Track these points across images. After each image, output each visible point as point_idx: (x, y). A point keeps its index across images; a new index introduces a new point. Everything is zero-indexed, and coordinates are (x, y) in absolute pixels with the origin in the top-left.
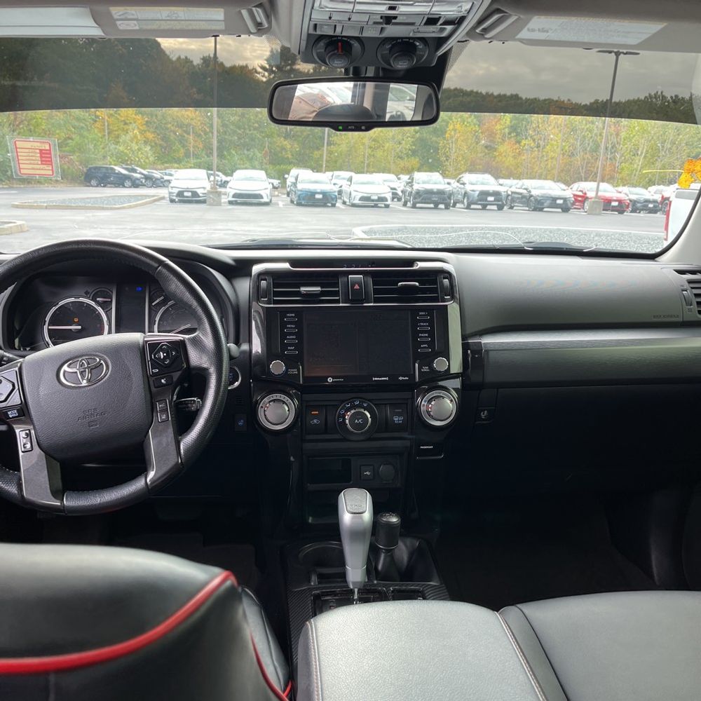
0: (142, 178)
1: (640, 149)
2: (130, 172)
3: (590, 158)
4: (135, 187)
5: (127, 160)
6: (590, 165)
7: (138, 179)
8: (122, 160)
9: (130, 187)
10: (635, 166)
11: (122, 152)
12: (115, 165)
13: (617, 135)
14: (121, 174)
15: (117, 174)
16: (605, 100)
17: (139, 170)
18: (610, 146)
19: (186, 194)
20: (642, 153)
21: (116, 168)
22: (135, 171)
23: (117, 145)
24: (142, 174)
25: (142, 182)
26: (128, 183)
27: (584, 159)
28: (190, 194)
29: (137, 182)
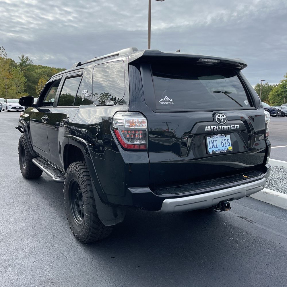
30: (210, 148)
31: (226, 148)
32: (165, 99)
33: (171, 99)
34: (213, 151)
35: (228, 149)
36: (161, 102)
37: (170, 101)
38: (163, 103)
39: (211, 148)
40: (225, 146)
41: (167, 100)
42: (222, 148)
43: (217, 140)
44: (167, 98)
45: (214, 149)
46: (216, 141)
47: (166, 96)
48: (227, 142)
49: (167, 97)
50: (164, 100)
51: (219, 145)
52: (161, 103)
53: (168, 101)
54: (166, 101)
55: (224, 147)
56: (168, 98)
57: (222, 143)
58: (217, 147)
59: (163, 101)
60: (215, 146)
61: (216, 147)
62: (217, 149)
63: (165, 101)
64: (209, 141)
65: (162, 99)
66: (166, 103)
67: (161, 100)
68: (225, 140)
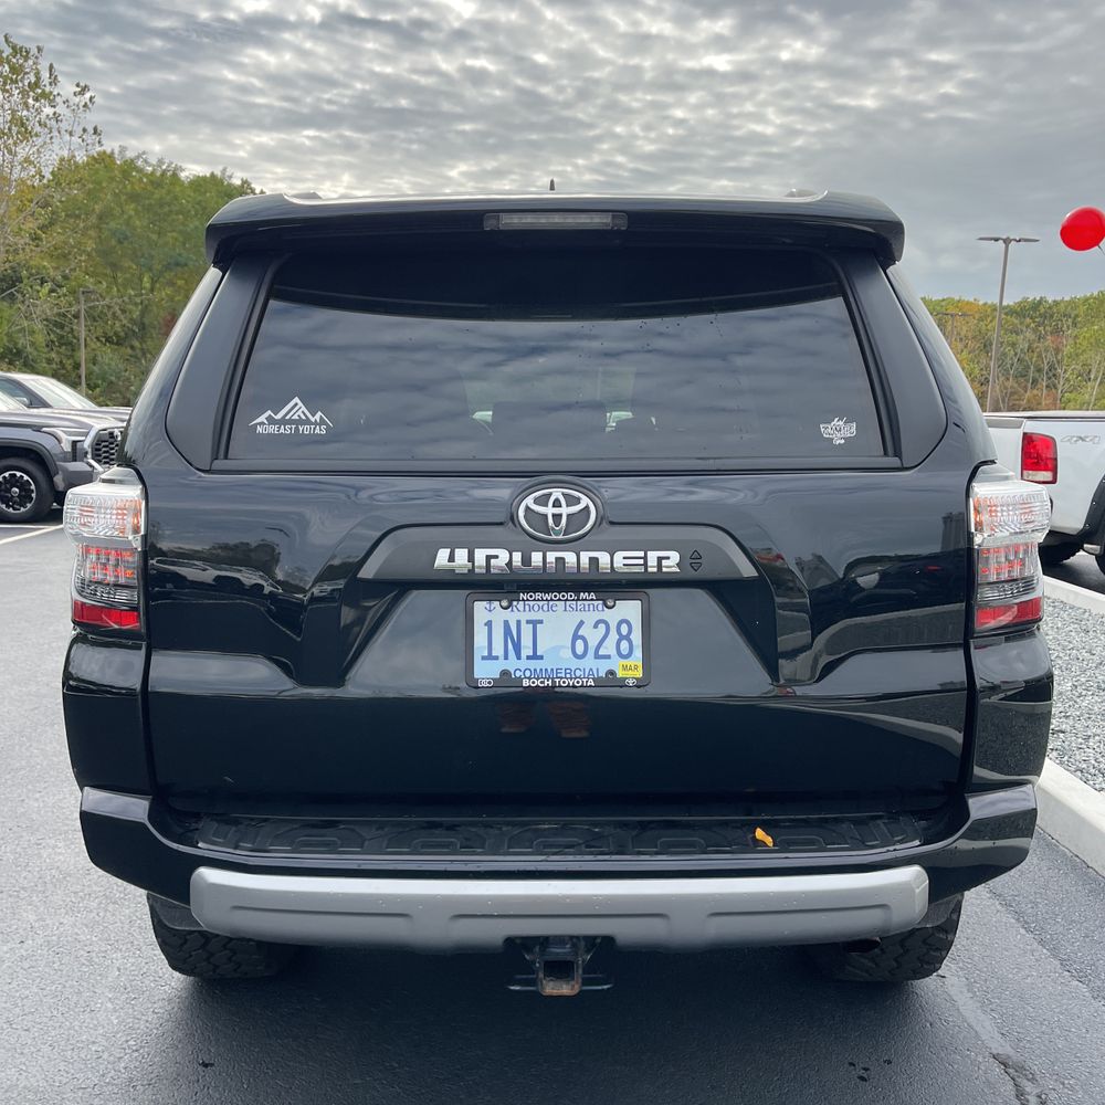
1: (1094, 371)
3: (1016, 385)
6: (1016, 397)
10: (1087, 396)
13: (1057, 350)
16: (1038, 299)
18: (1046, 368)
20: (1096, 379)
27: (1006, 388)
30: (490, 657)
31: (602, 668)
32: (286, 415)
33: (319, 413)
34: (505, 673)
35: (611, 673)
36: (263, 423)
37: (308, 422)
38: (273, 429)
39: (496, 658)
40: (597, 656)
41: (296, 417)
42: (574, 664)
43: (541, 622)
44: (296, 408)
45: (512, 665)
46: (535, 623)
47: (296, 400)
48: (614, 636)
49: (300, 404)
50: (279, 416)
51: (557, 649)
52: (259, 429)
53: (300, 422)
54: (291, 422)
55: (590, 663)
56: (304, 408)
57: (576, 637)
58: (541, 658)
59: (271, 420)
60: (527, 651)
61: (528, 658)
62: (534, 664)
63: (283, 422)
64: (489, 624)
65: (269, 412)
66: (285, 430)
67: (262, 418)
68: (602, 627)
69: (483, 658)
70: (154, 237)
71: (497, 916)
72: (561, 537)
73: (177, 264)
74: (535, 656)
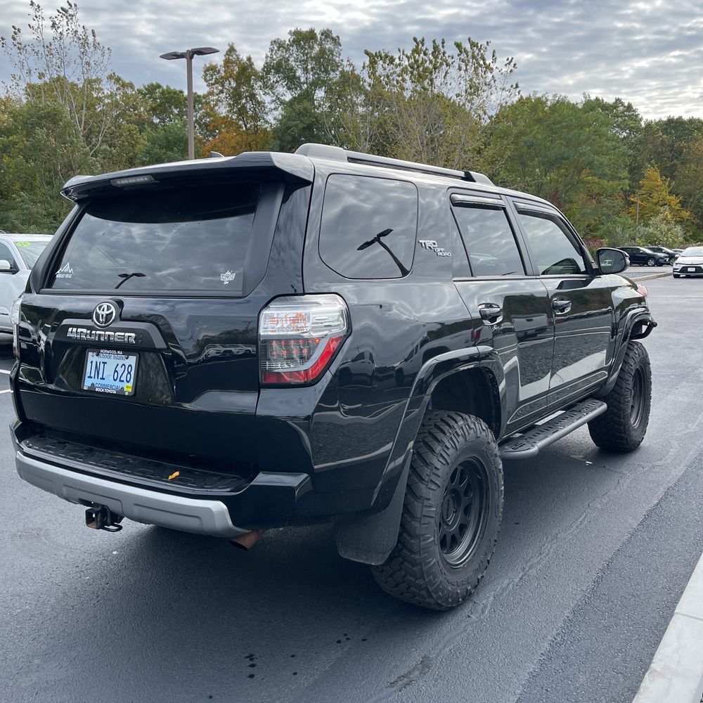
0: (666, 257)
2: (655, 252)
4: (658, 266)
5: (656, 241)
7: (661, 258)
8: (651, 240)
9: (653, 266)
11: (652, 233)
12: (643, 246)
14: (646, 254)
15: (642, 253)
17: (666, 249)
19: (689, 270)
21: (642, 248)
22: (660, 250)
23: (646, 227)
24: (668, 253)
25: (665, 261)
26: (651, 262)
28: (694, 270)
29: (661, 260)
30: (90, 377)
31: (120, 386)
34: (92, 385)
35: (123, 388)
39: (92, 378)
40: (120, 381)
42: (113, 383)
43: (106, 363)
45: (96, 381)
46: (104, 363)
48: (126, 372)
51: (109, 376)
55: (117, 383)
57: (116, 371)
60: (100, 376)
61: (101, 379)
62: (102, 382)
64: (92, 362)
68: (123, 367)
69: (88, 377)
70: (549, 144)
71: (78, 489)
72: (103, 325)
73: (563, 158)
74: (103, 379)
